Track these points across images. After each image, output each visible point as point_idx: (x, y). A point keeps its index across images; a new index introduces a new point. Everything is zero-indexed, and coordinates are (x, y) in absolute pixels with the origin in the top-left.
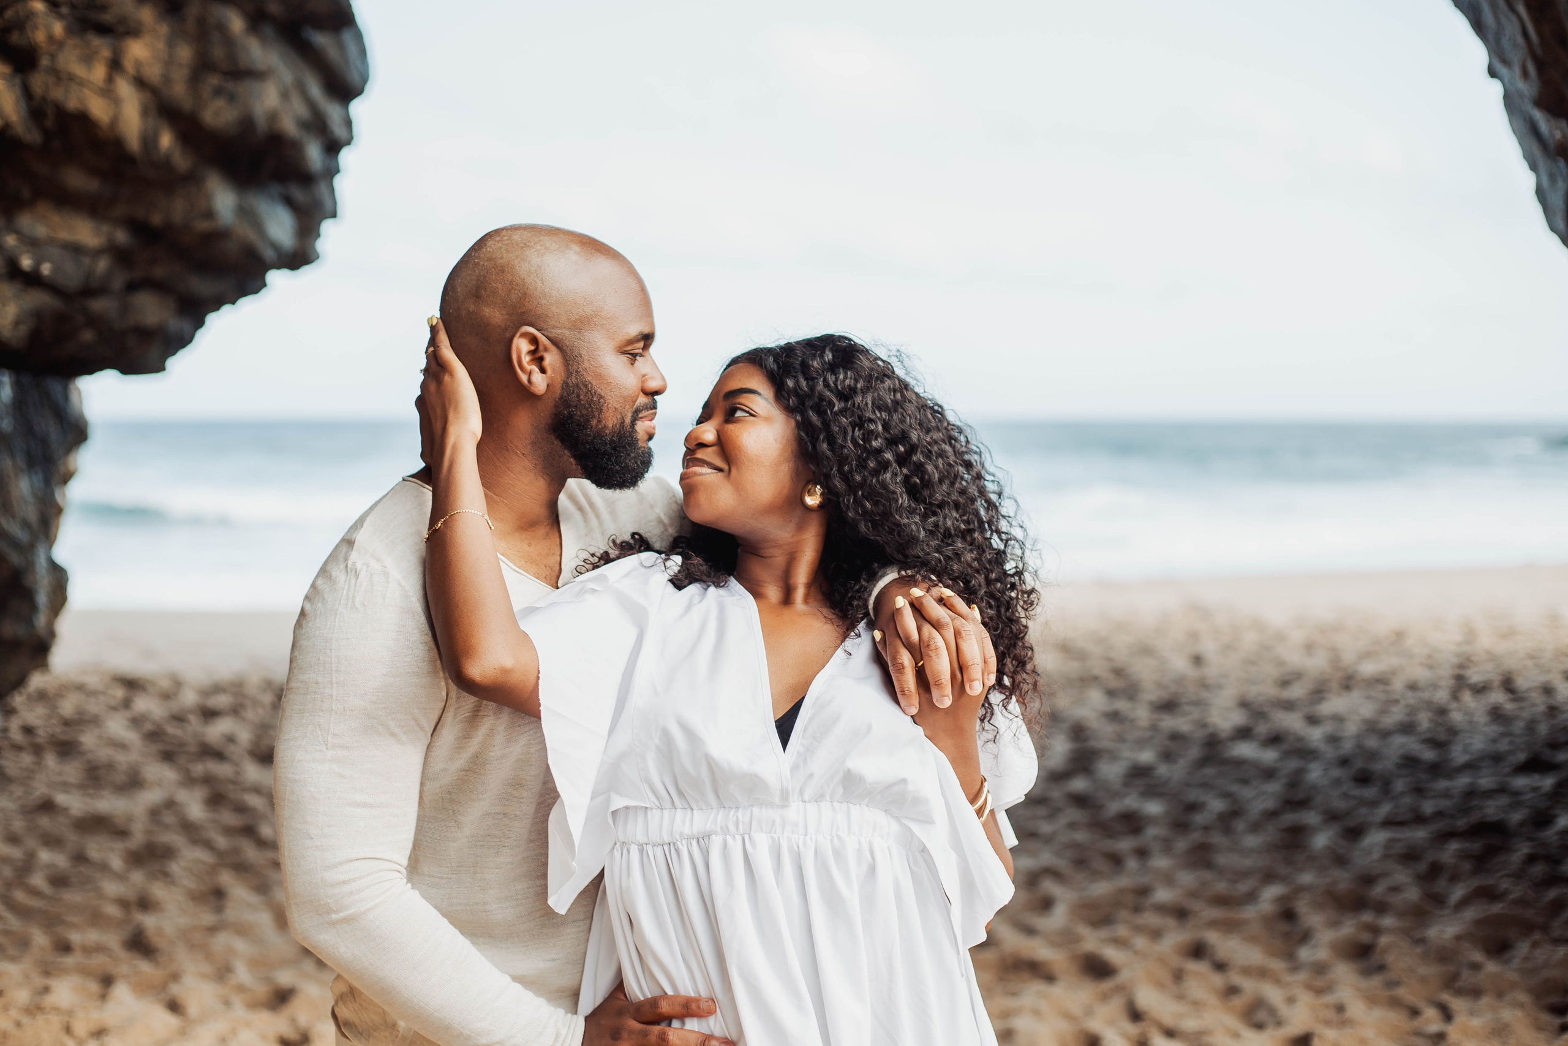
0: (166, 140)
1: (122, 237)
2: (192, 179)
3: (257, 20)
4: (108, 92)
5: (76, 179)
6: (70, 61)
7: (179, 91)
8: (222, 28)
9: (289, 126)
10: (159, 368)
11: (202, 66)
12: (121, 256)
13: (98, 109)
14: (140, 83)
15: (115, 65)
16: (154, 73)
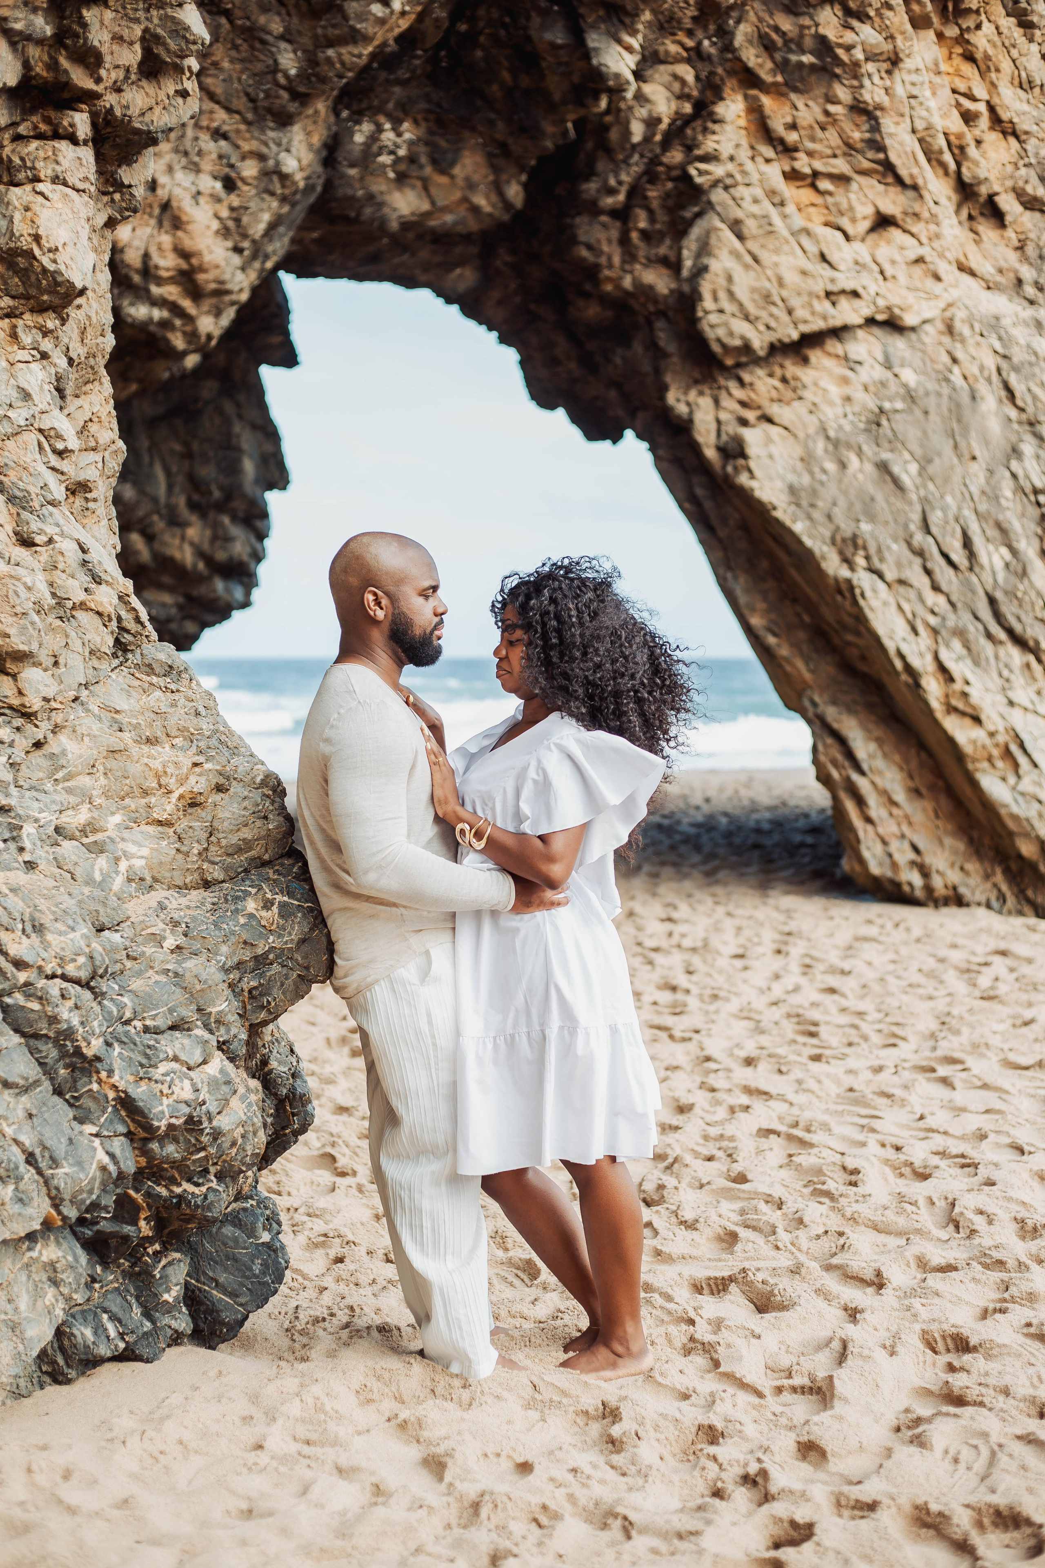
0: (201, 565)
1: (181, 600)
2: (209, 579)
3: (234, 518)
4: (181, 548)
5: (166, 579)
6: (167, 537)
7: (206, 547)
8: (222, 524)
9: (245, 558)
10: (189, 649)
11: (215, 538)
12: (180, 607)
13: (177, 555)
14: (192, 544)
15: (183, 538)
16: (196, 540)
